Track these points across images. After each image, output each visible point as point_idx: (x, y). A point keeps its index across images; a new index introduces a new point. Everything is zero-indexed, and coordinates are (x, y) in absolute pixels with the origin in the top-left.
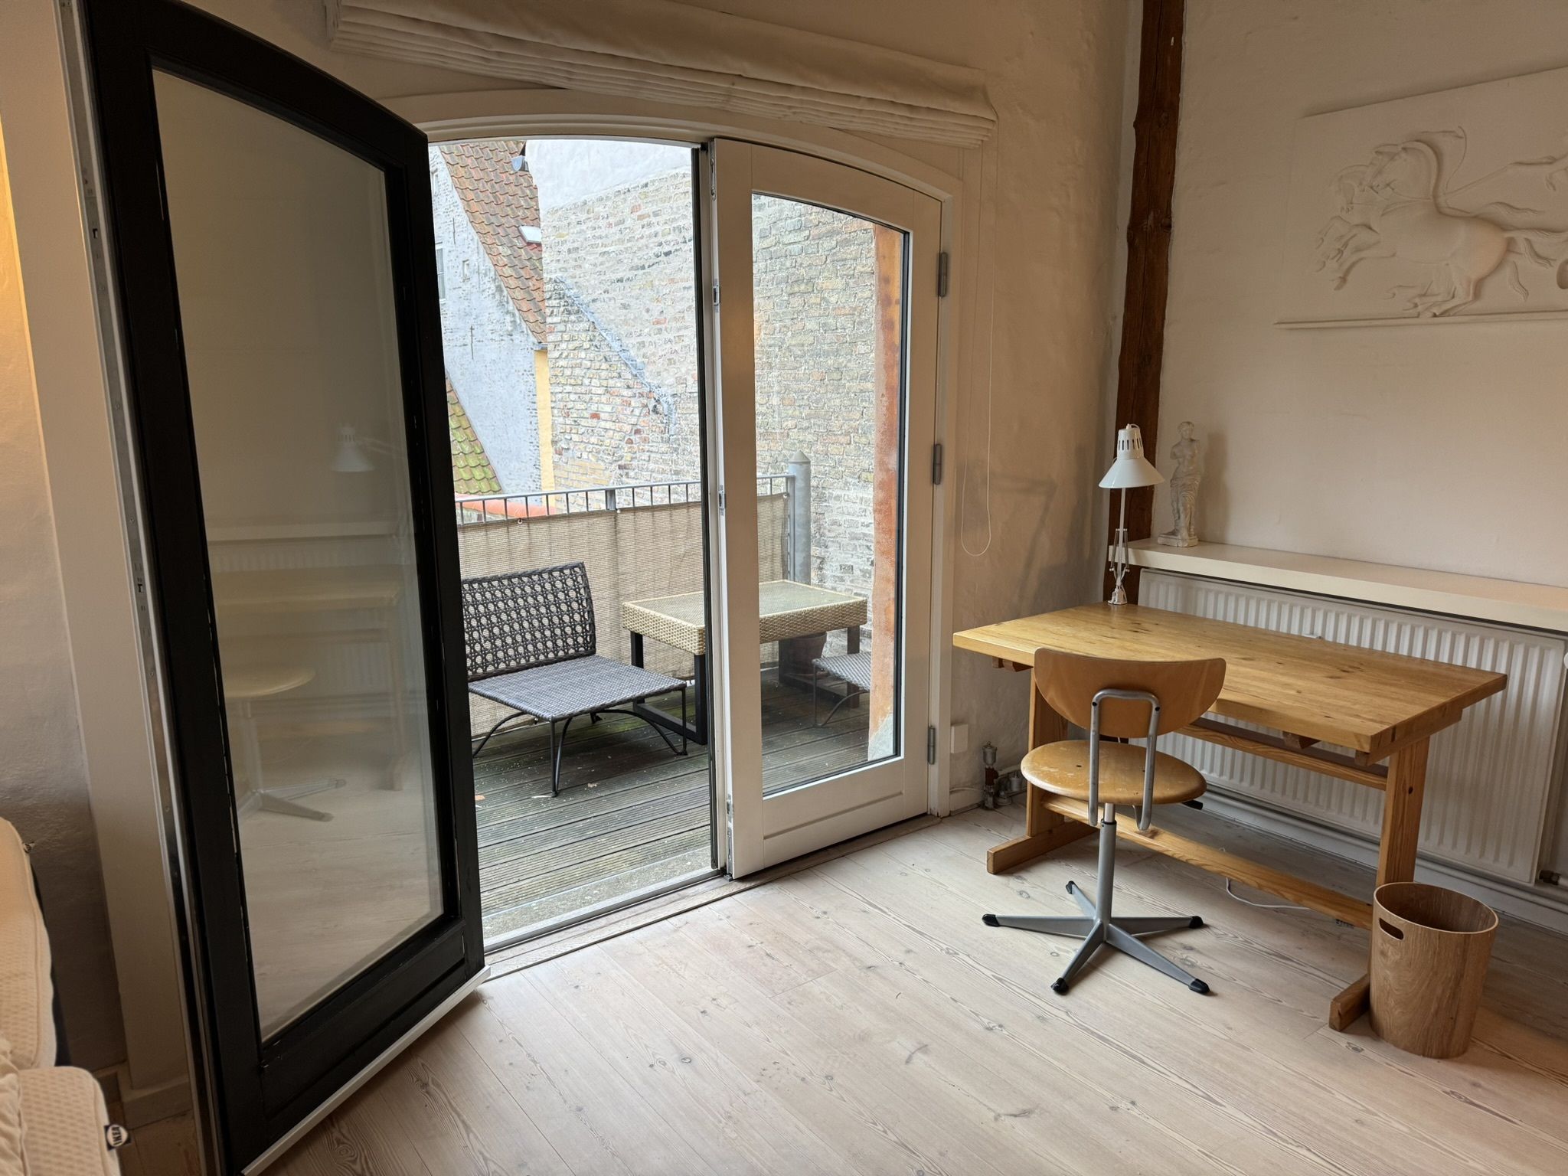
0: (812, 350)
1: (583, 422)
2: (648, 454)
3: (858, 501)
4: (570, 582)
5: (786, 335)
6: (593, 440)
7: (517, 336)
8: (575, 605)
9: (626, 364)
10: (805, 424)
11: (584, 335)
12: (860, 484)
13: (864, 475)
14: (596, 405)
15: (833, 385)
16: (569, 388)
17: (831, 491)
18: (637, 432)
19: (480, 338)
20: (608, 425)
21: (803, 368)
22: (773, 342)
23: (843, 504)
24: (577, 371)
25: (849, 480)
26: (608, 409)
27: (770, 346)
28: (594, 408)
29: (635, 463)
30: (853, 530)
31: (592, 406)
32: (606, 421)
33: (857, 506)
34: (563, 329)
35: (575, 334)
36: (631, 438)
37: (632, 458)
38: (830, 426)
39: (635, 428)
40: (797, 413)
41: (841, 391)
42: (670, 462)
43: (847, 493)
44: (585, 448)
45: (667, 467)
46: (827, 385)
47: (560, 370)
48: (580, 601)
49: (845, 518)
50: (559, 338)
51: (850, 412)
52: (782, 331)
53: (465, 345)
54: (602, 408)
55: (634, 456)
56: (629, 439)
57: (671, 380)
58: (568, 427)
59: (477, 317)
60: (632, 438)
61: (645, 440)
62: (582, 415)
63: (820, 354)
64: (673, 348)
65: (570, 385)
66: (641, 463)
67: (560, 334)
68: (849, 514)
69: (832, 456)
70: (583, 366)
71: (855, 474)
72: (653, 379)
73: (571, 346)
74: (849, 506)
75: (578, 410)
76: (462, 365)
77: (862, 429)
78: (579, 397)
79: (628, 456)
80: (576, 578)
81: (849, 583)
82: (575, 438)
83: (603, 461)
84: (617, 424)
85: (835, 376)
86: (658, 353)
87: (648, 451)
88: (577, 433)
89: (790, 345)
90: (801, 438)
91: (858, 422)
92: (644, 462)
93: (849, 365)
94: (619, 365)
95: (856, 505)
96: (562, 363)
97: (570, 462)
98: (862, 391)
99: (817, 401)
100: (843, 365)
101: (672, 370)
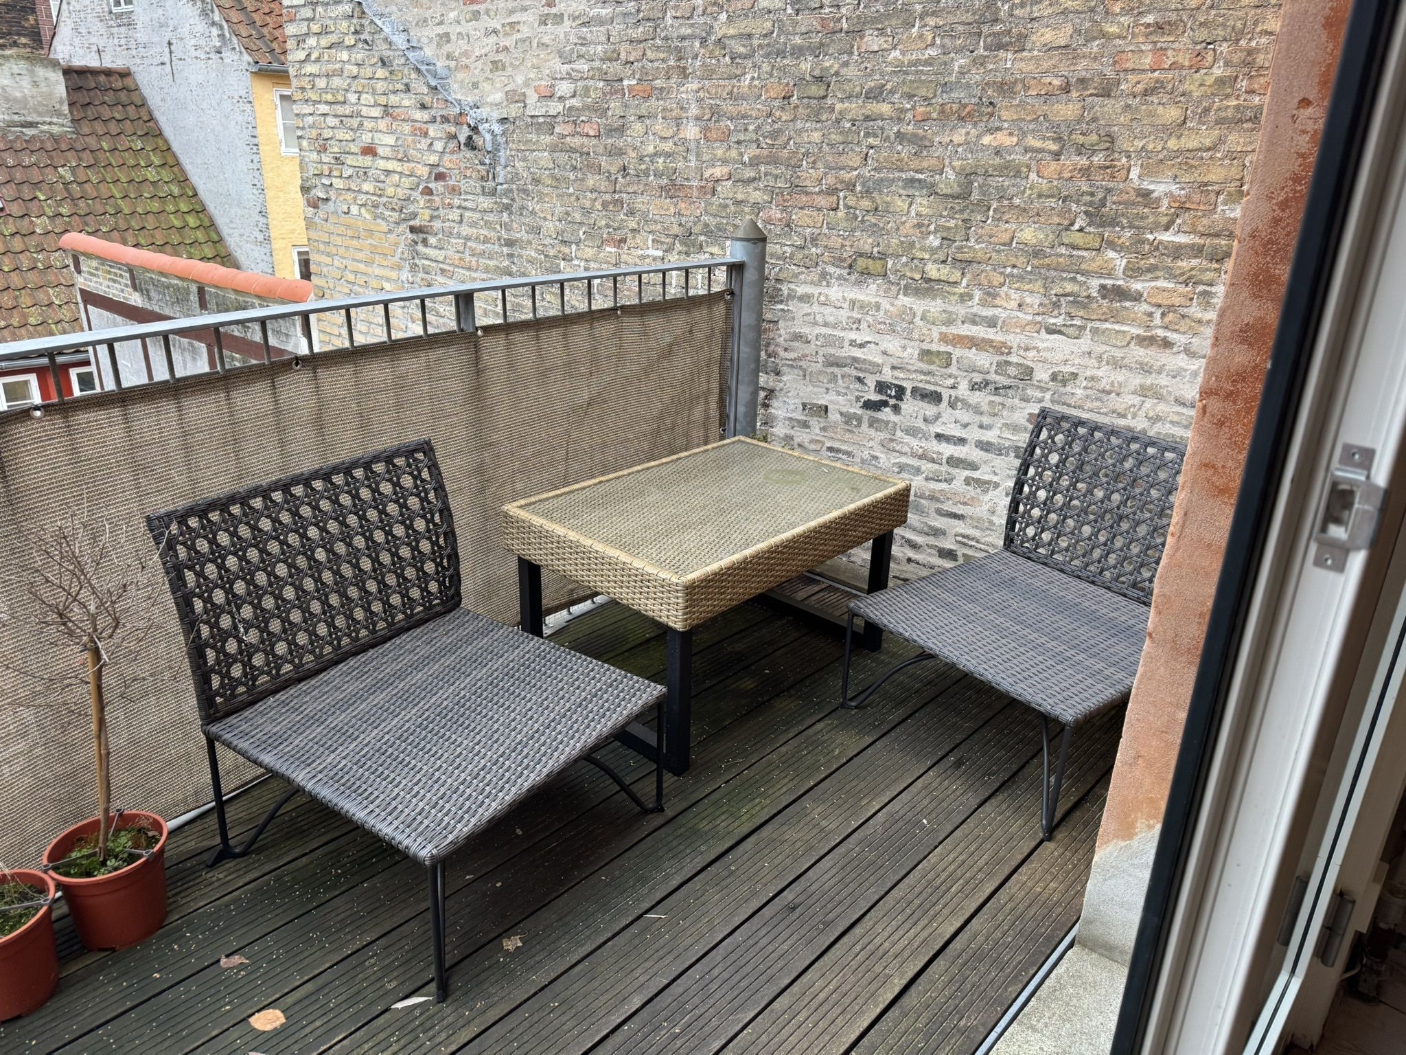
0: (768, 45)
1: (350, 160)
2: (458, 211)
3: (846, 306)
4: (407, 481)
5: (716, 19)
6: (367, 187)
7: (227, 54)
8: (420, 524)
9: (418, 71)
10: (749, 173)
11: (345, 24)
12: (853, 278)
13: (861, 263)
14: (370, 135)
15: (808, 106)
16: (324, 108)
17: (792, 286)
18: (440, 177)
19: (181, 55)
20: (391, 165)
21: (748, 77)
22: (689, 31)
23: (816, 308)
24: (336, 82)
25: (830, 269)
26: (390, 140)
27: (683, 38)
28: (366, 138)
29: (437, 225)
30: (832, 351)
31: (364, 137)
32: (388, 159)
33: (844, 314)
34: (309, 14)
35: (328, 22)
36: (430, 185)
37: (432, 218)
38: (798, 177)
39: (435, 171)
40: (733, 154)
41: (824, 117)
42: (499, 227)
43: (825, 291)
44: (355, 199)
45: (492, 234)
46: (796, 107)
47: (308, 79)
48: (429, 516)
49: (817, 331)
50: (305, 30)
51: (840, 154)
52: (708, 11)
53: (163, 64)
54: (380, 139)
55: (436, 214)
56: (427, 187)
57: (498, 96)
58: (326, 167)
59: (175, 29)
60: (432, 185)
61: (454, 191)
62: (347, 149)
63: (784, 52)
64: (502, 44)
65: (327, 103)
66: (447, 224)
67: (306, 23)
68: (826, 325)
69: (799, 229)
70: (345, 74)
71: (842, 260)
72: (464, 94)
73: (325, 42)
74: (826, 312)
75: (341, 141)
76: (161, 89)
77: (863, 184)
78: (342, 121)
79: (426, 214)
80: (420, 472)
81: (817, 431)
82: (338, 183)
83: (383, 219)
84: (406, 165)
85: (815, 90)
86: (473, 51)
87: (458, 208)
88: (341, 177)
89: (724, 36)
90: (740, 197)
91: (856, 173)
92: (452, 224)
93: (844, 71)
94: (406, 71)
95: (841, 312)
96: (310, 68)
97: (331, 220)
98: (867, 118)
99: (775, 134)
100: (832, 72)
101: (499, 78)
